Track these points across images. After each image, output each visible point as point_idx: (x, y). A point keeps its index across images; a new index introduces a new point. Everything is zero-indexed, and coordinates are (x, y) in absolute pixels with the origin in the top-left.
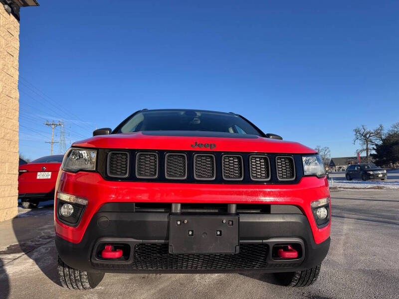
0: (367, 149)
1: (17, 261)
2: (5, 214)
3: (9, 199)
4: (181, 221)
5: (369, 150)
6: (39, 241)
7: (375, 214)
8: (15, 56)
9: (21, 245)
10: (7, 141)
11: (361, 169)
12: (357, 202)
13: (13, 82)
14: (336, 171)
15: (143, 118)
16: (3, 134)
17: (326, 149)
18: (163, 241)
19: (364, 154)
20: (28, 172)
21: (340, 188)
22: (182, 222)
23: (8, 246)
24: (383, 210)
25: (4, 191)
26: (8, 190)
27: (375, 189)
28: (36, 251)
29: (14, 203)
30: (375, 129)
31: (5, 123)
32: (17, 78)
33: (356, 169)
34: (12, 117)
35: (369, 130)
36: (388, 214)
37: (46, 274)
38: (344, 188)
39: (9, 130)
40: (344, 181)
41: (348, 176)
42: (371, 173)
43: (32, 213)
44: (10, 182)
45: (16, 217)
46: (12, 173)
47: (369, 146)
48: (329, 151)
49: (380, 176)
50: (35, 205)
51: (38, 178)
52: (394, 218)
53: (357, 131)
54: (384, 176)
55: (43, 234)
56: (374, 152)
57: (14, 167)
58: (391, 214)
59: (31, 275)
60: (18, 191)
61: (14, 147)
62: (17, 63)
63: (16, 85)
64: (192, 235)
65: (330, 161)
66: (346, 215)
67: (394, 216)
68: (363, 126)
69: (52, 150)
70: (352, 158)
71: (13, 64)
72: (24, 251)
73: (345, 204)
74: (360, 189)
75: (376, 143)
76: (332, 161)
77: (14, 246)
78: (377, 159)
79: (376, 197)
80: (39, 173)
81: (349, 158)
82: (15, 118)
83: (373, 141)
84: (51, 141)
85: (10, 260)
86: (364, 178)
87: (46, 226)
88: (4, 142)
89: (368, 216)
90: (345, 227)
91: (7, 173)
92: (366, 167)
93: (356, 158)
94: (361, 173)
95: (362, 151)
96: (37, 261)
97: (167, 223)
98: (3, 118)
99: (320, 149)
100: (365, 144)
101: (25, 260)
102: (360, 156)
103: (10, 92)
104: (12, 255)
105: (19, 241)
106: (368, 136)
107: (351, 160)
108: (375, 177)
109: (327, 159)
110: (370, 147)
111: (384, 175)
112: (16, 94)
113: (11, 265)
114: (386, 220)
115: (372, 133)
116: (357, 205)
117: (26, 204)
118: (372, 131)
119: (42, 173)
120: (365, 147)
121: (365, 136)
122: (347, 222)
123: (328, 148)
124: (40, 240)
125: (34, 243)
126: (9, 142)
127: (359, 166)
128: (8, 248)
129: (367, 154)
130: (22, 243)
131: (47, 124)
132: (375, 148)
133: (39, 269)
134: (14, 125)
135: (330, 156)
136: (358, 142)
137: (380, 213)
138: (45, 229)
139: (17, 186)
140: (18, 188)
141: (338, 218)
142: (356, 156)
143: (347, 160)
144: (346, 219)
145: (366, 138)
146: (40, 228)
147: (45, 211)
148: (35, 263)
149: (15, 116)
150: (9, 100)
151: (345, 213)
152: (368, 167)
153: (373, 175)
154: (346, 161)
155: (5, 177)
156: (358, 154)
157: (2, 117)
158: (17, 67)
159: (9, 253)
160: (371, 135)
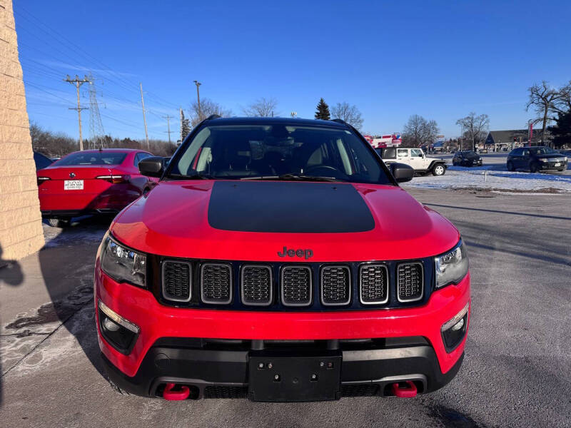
0: (545, 119)
1: (54, 337)
2: (28, 246)
3: (29, 226)
4: (264, 364)
5: (548, 121)
6: (79, 298)
7: (538, 244)
8: (6, 7)
9: (56, 306)
10: (15, 144)
11: (531, 155)
12: (517, 219)
13: (10, 51)
14: (494, 150)
15: (209, 133)
16: (8, 135)
17: (484, 117)
18: (242, 384)
19: (539, 126)
20: (50, 179)
21: (495, 190)
22: (266, 366)
23: (39, 308)
24: (550, 236)
25: (22, 215)
26: (26, 214)
27: (545, 192)
28: (77, 319)
29: (37, 229)
30: (562, 87)
31: (8, 118)
32: (15, 43)
33: (524, 154)
34: (16, 108)
35: (552, 89)
36: (558, 244)
37: (93, 364)
38: (501, 190)
39: (15, 129)
40: (504, 173)
41: (510, 164)
42: (545, 160)
43: (64, 237)
44: (28, 202)
45: (44, 249)
46: (29, 189)
47: (548, 113)
48: (487, 122)
49: (558, 165)
50: (66, 221)
51: (66, 188)
52: (564, 252)
53: (534, 91)
54: (562, 166)
55: (83, 284)
56: (554, 123)
57: (30, 180)
58: (561, 244)
59: (75, 364)
60: (40, 213)
61: (27, 151)
62: (11, 18)
63: (15, 55)
64: (279, 379)
65: (487, 136)
66: (497, 245)
67: (565, 247)
68: (543, 82)
69: (80, 121)
70: (521, 132)
71: (6, 21)
72: (61, 319)
73: (499, 222)
74: (524, 191)
75: (560, 109)
76: (490, 136)
77: (47, 307)
78: (558, 136)
79: (546, 210)
80: (66, 182)
81: (516, 132)
82: (21, 107)
83: (555, 106)
84: (77, 107)
85: (45, 336)
86: (534, 168)
87: (85, 268)
88: (12, 147)
89: (530, 247)
90: (494, 269)
91: (22, 190)
92: (539, 152)
93: (526, 131)
94: (531, 160)
95: (536, 121)
96: (80, 337)
97: (245, 366)
98: (4, 112)
99: (475, 117)
100: (542, 111)
101: (64, 335)
102: (533, 128)
103: (8, 69)
104: (46, 325)
105: (52, 298)
106: (549, 98)
107: (518, 134)
108: (551, 166)
109: (485, 133)
110: (551, 114)
111: (563, 163)
112: (18, 70)
113: (47, 345)
114: (553, 254)
115: (557, 94)
116: (516, 225)
117: (55, 222)
118: (557, 90)
119: (71, 182)
120: (542, 116)
121: (545, 99)
122: (498, 258)
123: (487, 116)
124: (80, 295)
125: (72, 302)
126: (18, 145)
127: (528, 149)
128: (39, 311)
129: (544, 126)
130: (57, 301)
131: (67, 81)
132: (557, 118)
133: (84, 353)
134: (21, 119)
135: (488, 128)
136: (534, 107)
137: (546, 242)
138: (85, 273)
139: (39, 206)
140: (41, 208)
141: (485, 250)
142: (527, 128)
143: (514, 135)
144: (496, 252)
145: (545, 101)
146: (78, 271)
147: (81, 235)
148: (77, 342)
149: (21, 105)
150: (8, 81)
151: (497, 240)
152: (542, 152)
153: (546, 164)
154: (510, 136)
155: (21, 197)
156: (531, 126)
157: (2, 110)
158: (13, 26)
159: (42, 323)
160: (555, 96)
